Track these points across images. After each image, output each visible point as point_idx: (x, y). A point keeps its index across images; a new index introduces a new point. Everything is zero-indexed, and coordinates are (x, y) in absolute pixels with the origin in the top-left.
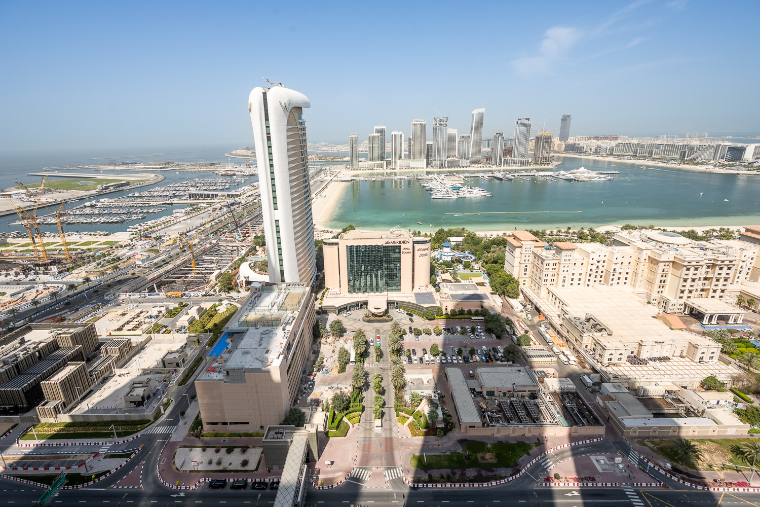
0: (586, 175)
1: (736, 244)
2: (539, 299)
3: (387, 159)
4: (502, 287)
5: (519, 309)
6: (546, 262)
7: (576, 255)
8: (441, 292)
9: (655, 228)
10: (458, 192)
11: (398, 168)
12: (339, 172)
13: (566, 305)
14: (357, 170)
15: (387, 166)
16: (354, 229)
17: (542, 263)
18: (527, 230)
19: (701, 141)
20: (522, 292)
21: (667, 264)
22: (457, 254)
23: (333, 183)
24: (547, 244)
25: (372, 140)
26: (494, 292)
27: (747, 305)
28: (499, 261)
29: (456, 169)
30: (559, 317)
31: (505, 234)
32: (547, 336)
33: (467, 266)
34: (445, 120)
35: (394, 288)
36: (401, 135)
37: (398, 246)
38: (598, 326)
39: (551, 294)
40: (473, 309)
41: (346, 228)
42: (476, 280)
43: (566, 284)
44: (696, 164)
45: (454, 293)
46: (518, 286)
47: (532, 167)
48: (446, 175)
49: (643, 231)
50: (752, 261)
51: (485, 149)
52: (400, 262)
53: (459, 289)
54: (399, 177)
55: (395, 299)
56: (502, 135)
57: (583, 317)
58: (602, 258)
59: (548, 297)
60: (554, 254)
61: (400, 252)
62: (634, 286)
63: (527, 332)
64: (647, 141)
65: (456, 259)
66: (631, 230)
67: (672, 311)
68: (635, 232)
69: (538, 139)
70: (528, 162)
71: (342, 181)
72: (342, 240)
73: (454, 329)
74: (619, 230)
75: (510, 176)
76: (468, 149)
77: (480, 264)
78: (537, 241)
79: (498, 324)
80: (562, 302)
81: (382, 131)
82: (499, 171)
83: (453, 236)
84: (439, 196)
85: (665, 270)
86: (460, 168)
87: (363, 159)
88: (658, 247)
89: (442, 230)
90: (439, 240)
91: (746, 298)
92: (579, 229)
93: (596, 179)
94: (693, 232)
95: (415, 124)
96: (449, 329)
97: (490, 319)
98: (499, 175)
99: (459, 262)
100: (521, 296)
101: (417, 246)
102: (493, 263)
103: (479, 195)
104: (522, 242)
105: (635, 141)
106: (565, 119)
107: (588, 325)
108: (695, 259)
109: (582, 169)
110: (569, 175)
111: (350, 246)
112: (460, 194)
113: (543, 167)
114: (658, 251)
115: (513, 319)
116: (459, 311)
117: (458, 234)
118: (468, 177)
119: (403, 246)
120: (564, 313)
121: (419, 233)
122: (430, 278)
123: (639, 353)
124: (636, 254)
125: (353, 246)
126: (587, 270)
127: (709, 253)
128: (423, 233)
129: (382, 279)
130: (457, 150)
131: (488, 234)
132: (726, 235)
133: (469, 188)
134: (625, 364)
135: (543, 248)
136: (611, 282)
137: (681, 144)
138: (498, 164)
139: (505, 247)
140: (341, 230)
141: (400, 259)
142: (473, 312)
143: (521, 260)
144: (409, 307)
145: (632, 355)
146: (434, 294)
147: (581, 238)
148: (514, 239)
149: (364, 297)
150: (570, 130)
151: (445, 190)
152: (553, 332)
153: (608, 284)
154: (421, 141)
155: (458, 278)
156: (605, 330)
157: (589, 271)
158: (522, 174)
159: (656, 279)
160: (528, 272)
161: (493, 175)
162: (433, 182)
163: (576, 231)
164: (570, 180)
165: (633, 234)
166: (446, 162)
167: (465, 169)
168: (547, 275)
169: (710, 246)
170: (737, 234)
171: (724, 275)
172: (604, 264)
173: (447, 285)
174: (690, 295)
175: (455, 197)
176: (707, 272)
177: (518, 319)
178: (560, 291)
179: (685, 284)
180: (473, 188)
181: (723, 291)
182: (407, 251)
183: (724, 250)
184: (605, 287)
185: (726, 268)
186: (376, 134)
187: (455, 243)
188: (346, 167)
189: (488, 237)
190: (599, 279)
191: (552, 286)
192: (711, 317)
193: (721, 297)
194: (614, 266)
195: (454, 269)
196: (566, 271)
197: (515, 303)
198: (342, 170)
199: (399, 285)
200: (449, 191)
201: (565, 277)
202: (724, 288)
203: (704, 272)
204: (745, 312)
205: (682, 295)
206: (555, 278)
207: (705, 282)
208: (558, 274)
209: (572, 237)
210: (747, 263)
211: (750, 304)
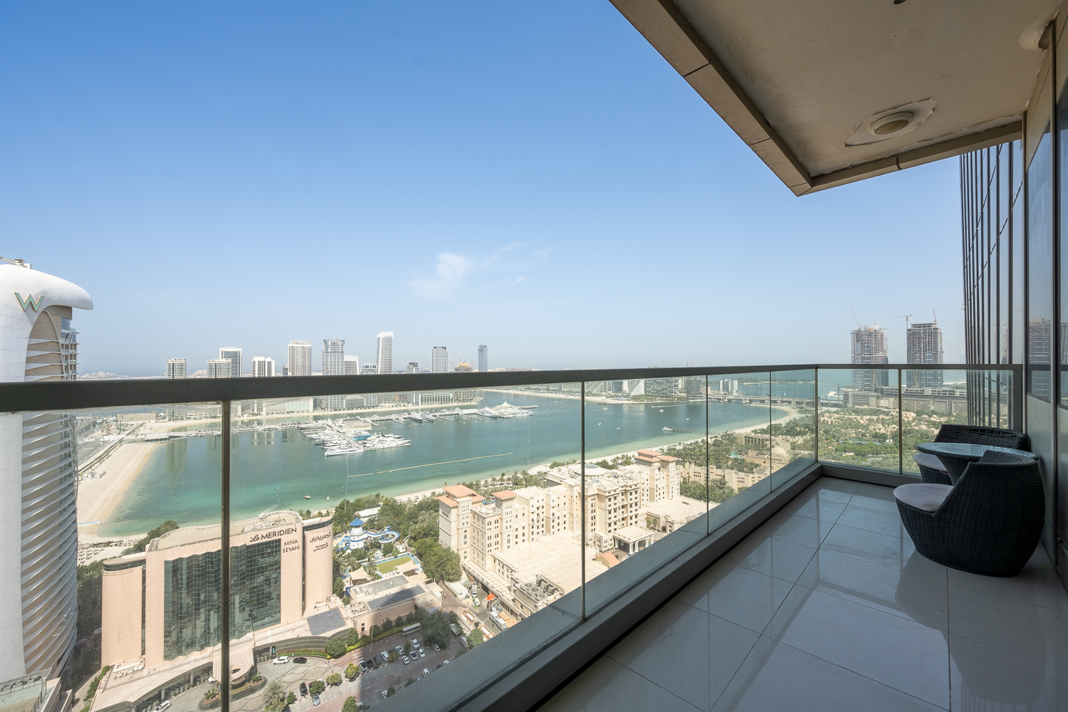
0: (510, 411)
1: (634, 468)
2: (485, 573)
4: (439, 569)
5: (464, 595)
6: (488, 520)
7: (516, 505)
8: (352, 602)
9: (577, 461)
10: (365, 443)
11: (264, 413)
12: (141, 425)
13: (515, 571)
14: (182, 419)
15: (243, 410)
16: (177, 528)
17: (483, 523)
18: (459, 484)
20: (464, 569)
21: (593, 497)
23: (125, 446)
24: (482, 498)
25: (214, 369)
26: (429, 579)
27: (652, 526)
28: (432, 532)
29: (359, 411)
30: (510, 590)
31: (434, 493)
32: (501, 622)
33: (388, 550)
34: (340, 343)
35: (266, 620)
36: (271, 364)
37: (276, 541)
38: (550, 587)
39: (497, 561)
40: (404, 614)
41: (159, 529)
42: (402, 568)
43: (511, 544)
44: (594, 395)
45: (372, 597)
46: (459, 562)
47: (454, 404)
48: (346, 420)
49: (570, 466)
50: (648, 482)
52: (279, 568)
53: (380, 590)
54: (267, 427)
55: (271, 640)
56: (417, 366)
57: (534, 581)
58: (541, 504)
59: (495, 567)
60: (494, 509)
61: (280, 550)
62: (572, 529)
63: (477, 624)
65: (371, 544)
66: (560, 467)
67: (606, 549)
68: (564, 469)
70: (449, 398)
71: (148, 441)
72: (154, 554)
73: (378, 659)
74: (549, 469)
75: (430, 416)
77: (405, 544)
78: (474, 495)
79: (441, 626)
80: (511, 568)
81: (235, 356)
82: (417, 411)
83: (364, 508)
84: (337, 451)
85: (593, 505)
86: (366, 408)
89: (346, 503)
90: (344, 519)
91: (652, 519)
92: (513, 474)
93: (519, 415)
94: (605, 461)
95: (293, 347)
96: (370, 662)
97: (429, 623)
98: (417, 416)
99: (376, 547)
100: (464, 576)
101: (309, 535)
102: (423, 538)
103: (394, 444)
104: (458, 500)
106: (482, 349)
107: (541, 590)
108: (613, 488)
109: (505, 404)
110: (494, 412)
111: (174, 562)
112: (368, 445)
113: (466, 404)
115: (459, 612)
116: (384, 625)
117: (372, 504)
118: (377, 421)
119: (284, 539)
120: (514, 582)
121: (309, 512)
122: (334, 584)
124: (568, 492)
125: (181, 559)
126: (529, 521)
127: (620, 479)
128: (314, 513)
129: (242, 610)
131: (413, 497)
132: (627, 462)
133: (380, 436)
135: (482, 503)
136: (552, 530)
138: (415, 402)
139: (437, 511)
140: (144, 536)
141: (279, 564)
142: (404, 619)
143: (458, 525)
144: (297, 647)
146: (341, 610)
147: (516, 484)
148: (448, 497)
149: (203, 658)
150: (488, 362)
151: (345, 442)
152: (506, 613)
153: (550, 534)
154: (304, 371)
155: (377, 572)
156: (557, 590)
157: (531, 522)
158: (444, 414)
160: (468, 540)
161: (410, 416)
162: (327, 431)
163: (511, 476)
164: (495, 418)
165: (562, 471)
166: (344, 401)
167: (372, 410)
168: (490, 538)
169: (619, 473)
170: (633, 459)
171: (634, 500)
172: (543, 510)
173: (361, 588)
174: (615, 527)
175: (361, 451)
176: (623, 500)
177: (464, 609)
178: (507, 556)
179: (610, 516)
180: (386, 435)
181: (636, 516)
182: (293, 545)
183: (629, 475)
184: (547, 538)
185: (634, 493)
186: (224, 360)
187: (368, 518)
188: (157, 416)
189: (413, 502)
190: (541, 529)
191: (497, 550)
192: (634, 545)
193: (636, 522)
194: (552, 511)
195: (369, 560)
196: (509, 527)
197: (458, 587)
198: (148, 422)
199: (276, 613)
200: (352, 442)
201: (509, 535)
202: (636, 513)
203: (620, 501)
204: (653, 533)
205: (610, 529)
206: (498, 539)
207: (623, 510)
208: (501, 534)
209: (508, 485)
210: (645, 484)
211: (655, 524)
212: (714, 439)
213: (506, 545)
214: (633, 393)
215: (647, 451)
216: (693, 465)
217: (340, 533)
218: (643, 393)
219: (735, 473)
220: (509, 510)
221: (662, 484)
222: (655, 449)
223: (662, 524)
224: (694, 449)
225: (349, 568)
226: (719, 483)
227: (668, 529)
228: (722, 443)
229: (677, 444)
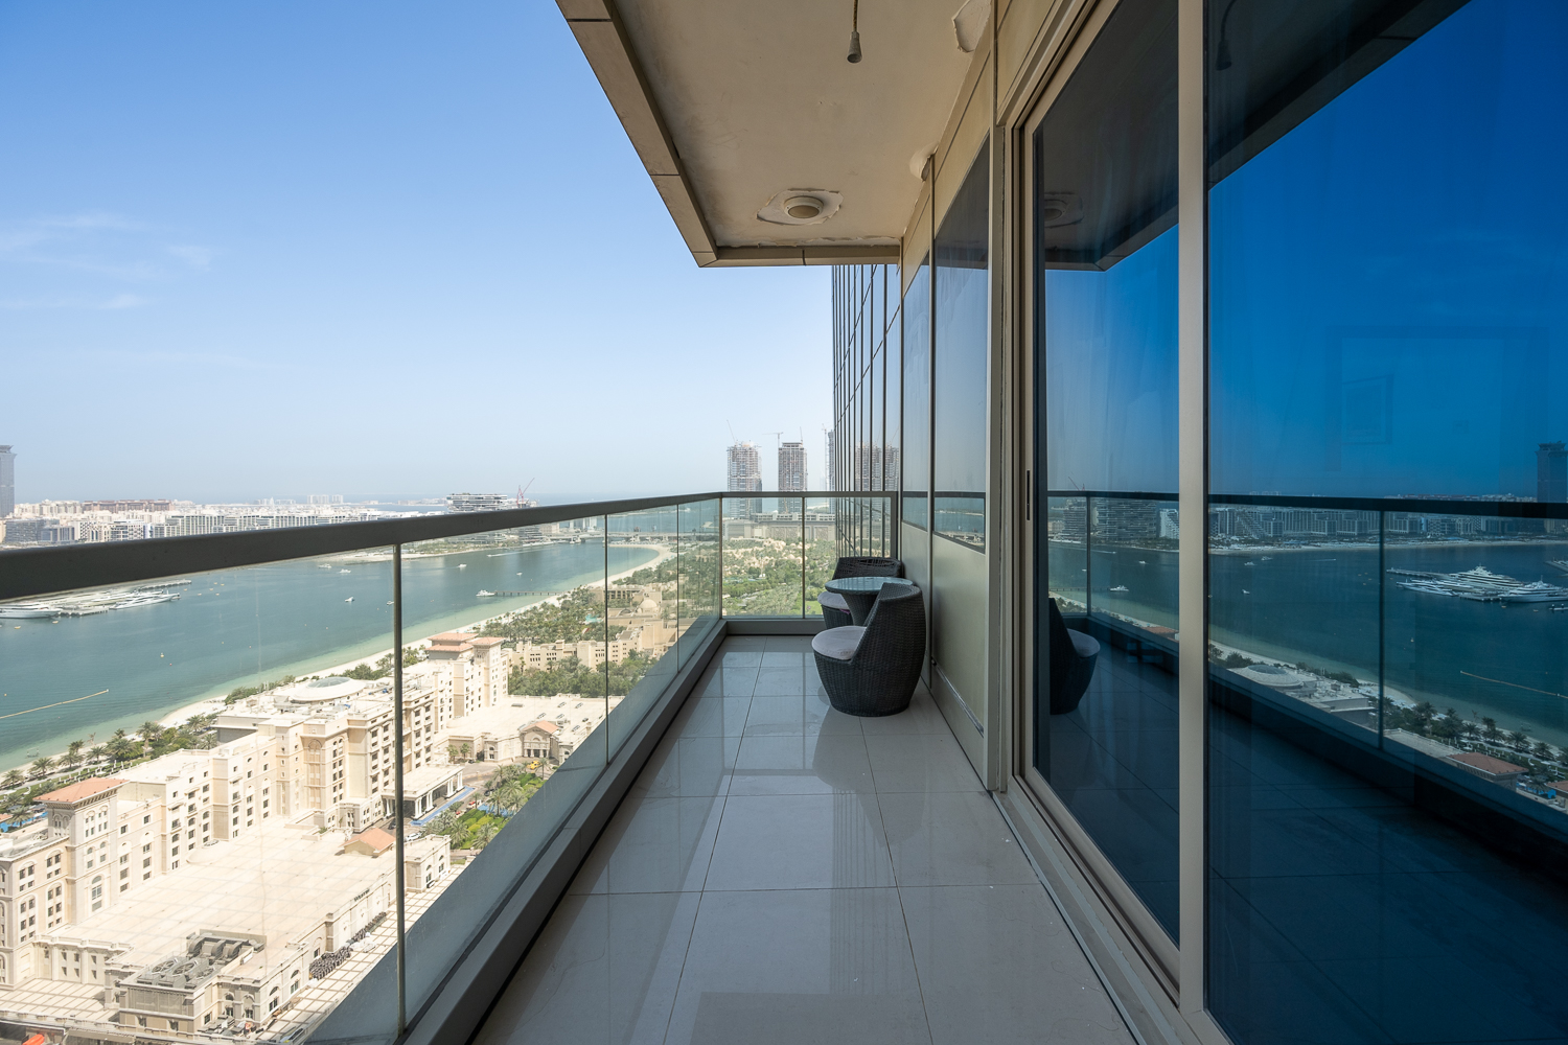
1: (425, 667)
6: (19, 866)
7: (122, 804)
9: (298, 679)
13: (118, 952)
19: (333, 507)
21: (337, 739)
27: (460, 756)
30: (103, 999)
38: (227, 946)
39: (56, 951)
43: (105, 897)
49: (278, 691)
50: (451, 687)
57: (180, 950)
58: (200, 782)
60: (44, 832)
62: (286, 811)
66: (252, 697)
67: (368, 824)
68: (263, 699)
74: (222, 706)
80: (103, 952)
85: (337, 753)
88: (314, 713)
91: (458, 747)
92: (111, 736)
93: (130, 604)
94: (363, 667)
105: (211, 512)
107: (200, 962)
108: (381, 712)
114: (316, 722)
120: (115, 978)
123: (329, 942)
124: (274, 742)
126: (163, 828)
132: (409, 660)
134: (308, 987)
136: (232, 828)
137: (305, 515)
145: (318, 957)
147: (121, 758)
150: (15, 486)
153: (226, 837)
156: (246, 944)
157: (169, 829)
159: (324, 776)
163: (103, 745)
165: (259, 705)
168: (28, 905)
170: (421, 652)
172: (206, 795)
179: (373, 764)
181: (428, 750)
183: (413, 682)
184: (221, 848)
185: (423, 712)
190: (200, 835)
191: (56, 926)
192: (424, 800)
194: (232, 790)
196: (97, 861)
201: (97, 879)
202: (428, 744)
204: (461, 768)
205: (375, 785)
206: (60, 899)
208: (70, 883)
209: (92, 766)
210: (446, 692)
211: (464, 752)
212: (563, 600)
213: (87, 903)
215: (451, 634)
216: (529, 645)
219: (592, 644)
220: (97, 822)
221: (473, 685)
222: (463, 629)
223: (477, 749)
224: (530, 620)
226: (568, 664)
227: (487, 756)
228: (572, 604)
229: (502, 616)
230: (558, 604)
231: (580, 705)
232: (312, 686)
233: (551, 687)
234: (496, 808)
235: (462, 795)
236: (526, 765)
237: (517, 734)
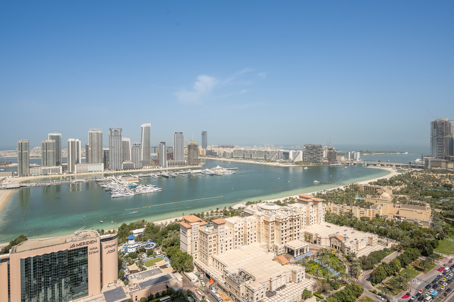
0: (221, 171)
1: (297, 205)
2: (208, 267)
3: (63, 164)
4: (181, 265)
5: (195, 280)
6: (209, 236)
7: (226, 227)
8: (130, 283)
9: (262, 202)
10: (135, 190)
11: (75, 172)
12: (4, 180)
13: (226, 266)
14: (27, 176)
15: (63, 170)
16: (27, 240)
17: (206, 238)
18: (191, 215)
19: (271, 149)
20: (195, 264)
21: (273, 223)
22: (141, 244)
24: (205, 223)
25: (46, 146)
26: (175, 271)
27: (308, 240)
28: (175, 243)
29: (131, 171)
30: (223, 277)
31: (177, 220)
32: (218, 295)
33: (150, 253)
34: (119, 130)
35: (81, 293)
36: (78, 143)
37: (85, 248)
38: (247, 276)
39: (215, 260)
40: (160, 291)
41: (16, 240)
42: (159, 264)
43: (223, 250)
44: (272, 162)
45: (142, 281)
46: (192, 261)
47: (188, 167)
48: (123, 176)
49: (258, 204)
50: (306, 214)
51: (153, 154)
52: (87, 263)
53: (146, 277)
54: (77, 180)
56: (165, 144)
57: (237, 272)
58: (241, 226)
59: (214, 264)
60: (213, 229)
61: (87, 253)
62: (260, 242)
63: (203, 297)
64: (248, 149)
65: (140, 249)
66: (252, 205)
67: (280, 253)
68: (254, 206)
69: (190, 147)
70: (185, 163)
71: (8, 189)
72: (15, 255)
74: (245, 206)
75: (173, 174)
76: (140, 154)
77: (160, 249)
78: (201, 221)
79: (182, 297)
80: (223, 265)
81: (57, 138)
82: (165, 171)
83: (135, 229)
84: (119, 195)
85: (273, 227)
86: (135, 169)
87: (34, 165)
88: (267, 213)
89: (125, 225)
90: (123, 235)
91: (308, 236)
92: (224, 208)
93: (227, 173)
94: (279, 201)
95: (91, 133)
97: (175, 296)
98: (166, 174)
99: (143, 251)
100: (195, 269)
101: (104, 244)
102: (170, 246)
103: (152, 191)
104: (191, 224)
105: (242, 149)
106: (204, 134)
107: (241, 277)
108: (284, 217)
109: (218, 167)
110: (212, 172)
111: (26, 259)
112: (137, 191)
113: (194, 166)
114: (267, 216)
115: (192, 290)
116: (149, 297)
117: (139, 226)
118: (142, 177)
119: (90, 246)
120: (225, 273)
121: (103, 231)
122: (119, 273)
123: (271, 287)
124: (257, 219)
125: (30, 258)
126: (234, 237)
127: (289, 212)
128: (106, 231)
129: (66, 288)
130: (130, 155)
131: (164, 222)
132: (292, 202)
133: (144, 186)
134: (265, 299)
135: (205, 226)
136: (248, 242)
137: (264, 150)
138: (164, 166)
139: (179, 230)
140: (7, 244)
141: (87, 261)
142: (160, 294)
143: (192, 239)
145: (268, 290)
146: (123, 288)
147: (225, 215)
148: (185, 222)
150: (207, 141)
151: (123, 189)
152: (221, 291)
153: (246, 244)
154: (98, 147)
155: (144, 266)
156: (251, 277)
157: (235, 238)
158: (182, 172)
159: (269, 234)
160: (197, 248)
161: (161, 174)
162: (112, 183)
163: (222, 210)
164: (212, 175)
166: (122, 165)
167: (138, 170)
168: (210, 247)
169: (288, 208)
170: (296, 199)
171: (297, 225)
172: (242, 230)
173: (134, 276)
174: (286, 240)
175: (133, 194)
176: (290, 224)
177: (196, 288)
178: (220, 257)
179: (282, 234)
180: (147, 185)
181: (298, 234)
182: (95, 250)
183: (294, 210)
184: (245, 247)
185: (297, 220)
186: (51, 141)
187: (138, 234)
188: (13, 174)
189: (164, 225)
190: (241, 241)
191: (215, 254)
192: (297, 251)
193: (298, 238)
194: (248, 231)
195: (139, 259)
196: (222, 240)
197: (192, 275)
198: (7, 177)
199: (85, 289)
200: (127, 189)
201: (222, 245)
202: (298, 232)
203: (289, 225)
204: (309, 244)
205: (282, 241)
206: (216, 247)
207: (291, 230)
208: (217, 244)
209: (220, 215)
210: (304, 215)
211: (310, 239)
212: (346, 188)
213: (220, 251)
214: (296, 160)
215: (305, 195)
216: (333, 204)
217: (121, 243)
218: (302, 160)
219: (359, 208)
220: (222, 230)
221: (314, 215)
222: (309, 193)
223: (314, 239)
224: (333, 194)
225: (127, 263)
226: (348, 214)
227: (318, 242)
228: (350, 190)
229: (322, 191)
230: (343, 189)
231: (353, 232)
232: (266, 204)
233: (341, 222)
234: (320, 263)
235: (309, 254)
236: (332, 250)
237: (328, 237)
